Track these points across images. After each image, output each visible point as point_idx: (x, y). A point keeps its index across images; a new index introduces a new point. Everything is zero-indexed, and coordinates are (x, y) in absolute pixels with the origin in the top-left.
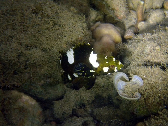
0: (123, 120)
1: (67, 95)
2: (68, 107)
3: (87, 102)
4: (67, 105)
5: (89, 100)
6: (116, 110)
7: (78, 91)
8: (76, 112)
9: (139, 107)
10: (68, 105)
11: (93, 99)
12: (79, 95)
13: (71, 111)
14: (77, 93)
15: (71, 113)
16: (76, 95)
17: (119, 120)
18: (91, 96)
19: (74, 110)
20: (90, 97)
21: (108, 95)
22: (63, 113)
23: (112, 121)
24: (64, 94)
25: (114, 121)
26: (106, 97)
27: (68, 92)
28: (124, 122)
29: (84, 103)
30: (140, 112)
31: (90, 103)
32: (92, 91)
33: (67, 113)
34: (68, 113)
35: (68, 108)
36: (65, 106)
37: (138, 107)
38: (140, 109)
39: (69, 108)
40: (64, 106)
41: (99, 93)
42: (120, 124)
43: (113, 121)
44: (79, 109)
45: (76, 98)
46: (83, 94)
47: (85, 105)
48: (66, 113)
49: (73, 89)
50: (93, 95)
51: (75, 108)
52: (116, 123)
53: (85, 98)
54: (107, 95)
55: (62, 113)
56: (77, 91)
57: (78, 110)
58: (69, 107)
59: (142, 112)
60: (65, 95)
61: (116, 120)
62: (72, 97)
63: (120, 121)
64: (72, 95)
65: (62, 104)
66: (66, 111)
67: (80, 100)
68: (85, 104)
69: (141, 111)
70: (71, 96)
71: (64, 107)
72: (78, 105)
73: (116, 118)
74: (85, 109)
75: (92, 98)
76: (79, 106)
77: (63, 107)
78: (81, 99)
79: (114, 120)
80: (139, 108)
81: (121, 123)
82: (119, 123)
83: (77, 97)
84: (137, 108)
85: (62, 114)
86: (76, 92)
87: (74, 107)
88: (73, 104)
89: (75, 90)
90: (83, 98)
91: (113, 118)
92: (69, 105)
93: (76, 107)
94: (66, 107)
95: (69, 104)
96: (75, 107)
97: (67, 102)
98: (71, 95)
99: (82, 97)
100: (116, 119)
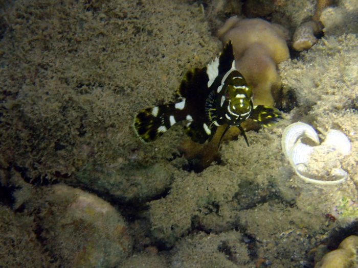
0: (306, 231)
1: (178, 185)
2: (181, 211)
3: (224, 198)
4: (180, 209)
5: (228, 194)
6: (289, 211)
7: (200, 176)
8: (199, 223)
9: (343, 200)
10: (182, 208)
11: (236, 190)
12: (205, 184)
13: (190, 221)
14: (200, 179)
15: (190, 226)
16: (197, 185)
17: (298, 233)
18: (231, 183)
19: (194, 218)
20: (228, 185)
21: (267, 179)
22: (172, 226)
23: (281, 235)
24: (171, 184)
25: (285, 236)
26: (263, 184)
27: (179, 178)
28: (308, 236)
29: (217, 201)
30: (346, 212)
31: (230, 199)
32: (232, 172)
33: (180, 225)
34: (184, 226)
35: (181, 214)
36: (176, 211)
37: (341, 200)
38: (344, 206)
39: (184, 215)
40: (173, 211)
41: (248, 177)
42: (300, 240)
44: (206, 214)
45: (199, 191)
46: (212, 182)
47: (220, 204)
48: (178, 226)
49: (190, 171)
50: (235, 181)
51: (197, 213)
52: (292, 239)
53: (217, 189)
54: (265, 179)
55: (171, 226)
56: (199, 174)
57: (204, 218)
58: (183, 212)
59: (351, 211)
60: (173, 185)
61: (291, 233)
62: (188, 188)
63: (300, 235)
64: (188, 186)
65: (168, 206)
66: (178, 221)
67: (207, 194)
68: (219, 202)
69: (347, 210)
70: (186, 187)
71: (172, 212)
72: (204, 207)
73: (290, 229)
74: (219, 212)
75: (234, 187)
76: (206, 208)
77: (172, 214)
78: (209, 192)
79: (287, 233)
80: (342, 205)
81: (302, 239)
82: (297, 239)
83: (201, 189)
84: (337, 204)
85: (170, 229)
86: (198, 178)
87: (194, 210)
88: (192, 204)
89: (193, 173)
90: (214, 189)
91: (284, 230)
92: (185, 208)
93: (200, 211)
94: (178, 212)
95: (184, 206)
96: (197, 211)
97: (180, 201)
98: (187, 184)
99: (211, 187)
100: (290, 231)
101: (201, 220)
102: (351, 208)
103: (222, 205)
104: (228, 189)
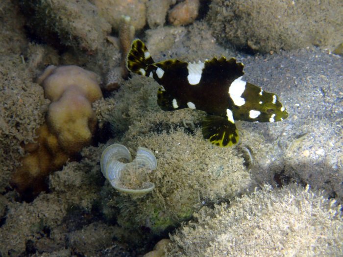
0: (127, 245)
1: (12, 215)
2: (16, 237)
3: (54, 222)
4: (15, 235)
5: (57, 219)
6: (111, 229)
7: (31, 205)
8: (33, 247)
9: (155, 212)
10: (17, 234)
11: (63, 214)
12: (35, 212)
13: (24, 245)
14: (31, 208)
15: (24, 250)
16: (29, 213)
17: (121, 247)
18: (59, 209)
19: (29, 242)
20: (57, 211)
21: (91, 203)
22: (9, 251)
23: (106, 250)
24: (5, 214)
25: (110, 251)
26: (88, 208)
27: (13, 209)
28: (128, 249)
29: (48, 225)
30: (158, 222)
31: (59, 223)
32: (60, 199)
33: (16, 250)
34: (19, 250)
35: (16, 240)
36: (11, 237)
37: (153, 213)
38: (157, 217)
39: (19, 240)
40: (8, 237)
41: (74, 202)
42: (122, 253)
43: (108, 250)
44: (38, 239)
45: (31, 218)
46: (42, 208)
47: (50, 228)
48: (14, 251)
49: (21, 202)
50: (63, 206)
51: (30, 238)
52: (115, 253)
53: (47, 215)
54: (89, 203)
55: (7, 252)
56: (30, 203)
57: (37, 242)
58: (18, 238)
59: (162, 221)
60: (8, 215)
61: (114, 248)
62: (21, 217)
63: (121, 249)
64: (21, 214)
65: (4, 234)
66: (14, 246)
67: (38, 220)
68: (49, 226)
69: (159, 220)
70: (19, 216)
71: (8, 239)
72: (36, 232)
73: (114, 244)
74: (51, 236)
75: (62, 212)
76: (38, 233)
77: (8, 240)
78: (40, 218)
79: (111, 248)
80: (154, 216)
81: (124, 252)
82: (120, 253)
83: (33, 216)
84: (151, 216)
85: (7, 254)
86: (29, 207)
87: (28, 236)
88: (26, 230)
89: (24, 203)
90: (44, 215)
91: (108, 246)
92: (19, 235)
93: (33, 236)
94: (13, 239)
95: (18, 232)
96: (31, 236)
97: (14, 228)
98: (20, 213)
99: (42, 214)
100: (113, 246)
101: (34, 244)
102: (162, 218)
103: (52, 229)
104: (57, 214)
